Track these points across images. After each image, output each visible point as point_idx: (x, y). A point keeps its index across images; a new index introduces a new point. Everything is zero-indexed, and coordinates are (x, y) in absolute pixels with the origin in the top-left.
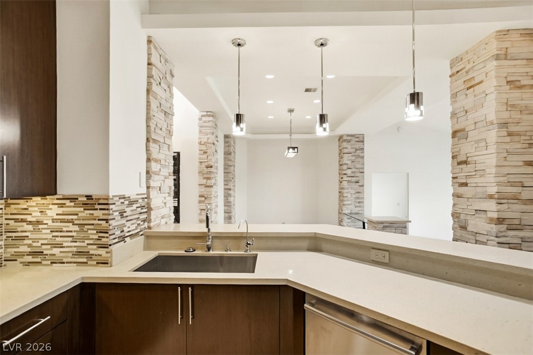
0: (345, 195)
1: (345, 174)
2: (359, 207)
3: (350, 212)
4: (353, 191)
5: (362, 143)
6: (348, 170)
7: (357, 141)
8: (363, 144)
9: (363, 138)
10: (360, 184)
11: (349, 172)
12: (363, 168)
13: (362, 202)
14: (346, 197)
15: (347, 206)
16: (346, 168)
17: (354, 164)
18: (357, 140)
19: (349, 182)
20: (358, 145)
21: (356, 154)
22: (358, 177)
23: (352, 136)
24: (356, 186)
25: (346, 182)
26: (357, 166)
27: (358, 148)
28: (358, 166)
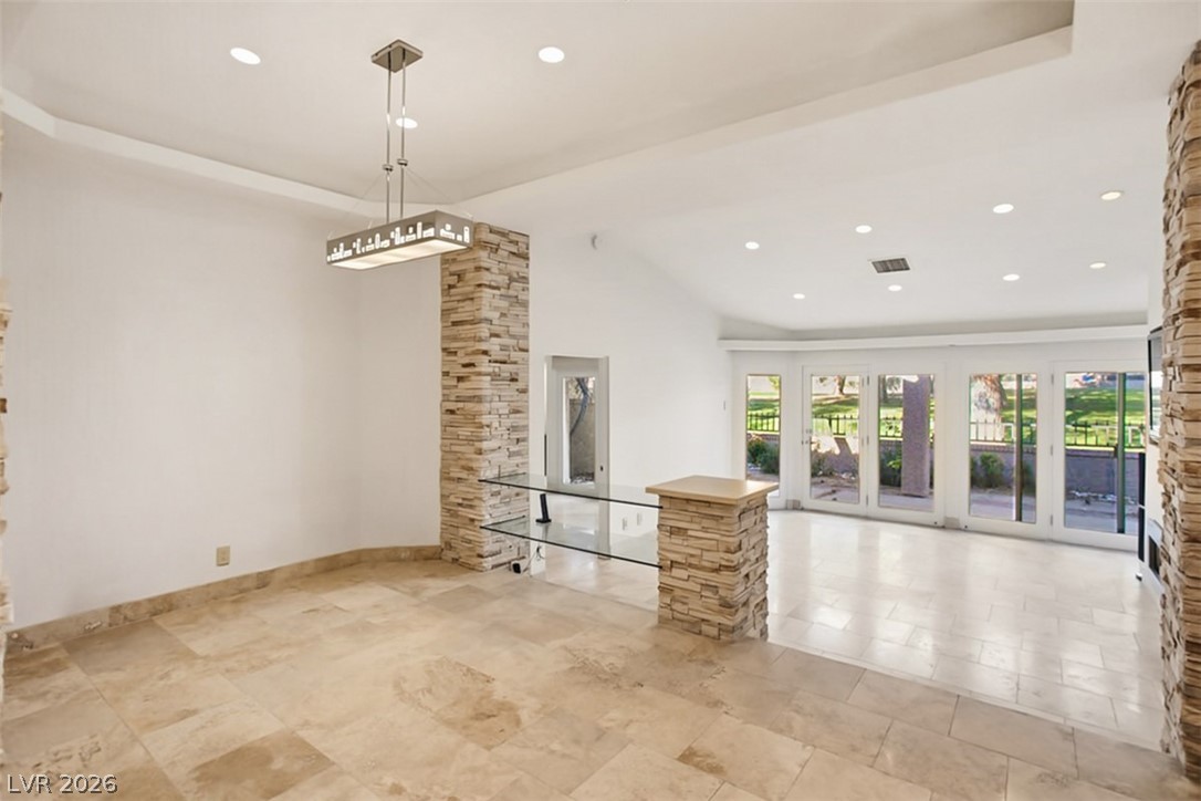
0: (485, 420)
1: (485, 353)
2: (518, 453)
3: (496, 472)
4: (504, 408)
5: (522, 262)
6: (493, 339)
7: (514, 254)
8: (527, 266)
9: (527, 249)
10: (520, 385)
11: (493, 346)
12: (526, 337)
13: (525, 440)
14: (488, 426)
15: (489, 456)
16: (488, 335)
17: (505, 321)
18: (515, 250)
19: (495, 377)
20: (515, 266)
21: (511, 292)
22: (515, 363)
23: (503, 234)
24: (510, 391)
25: (489, 378)
26: (513, 330)
27: (515, 276)
28: (516, 329)
